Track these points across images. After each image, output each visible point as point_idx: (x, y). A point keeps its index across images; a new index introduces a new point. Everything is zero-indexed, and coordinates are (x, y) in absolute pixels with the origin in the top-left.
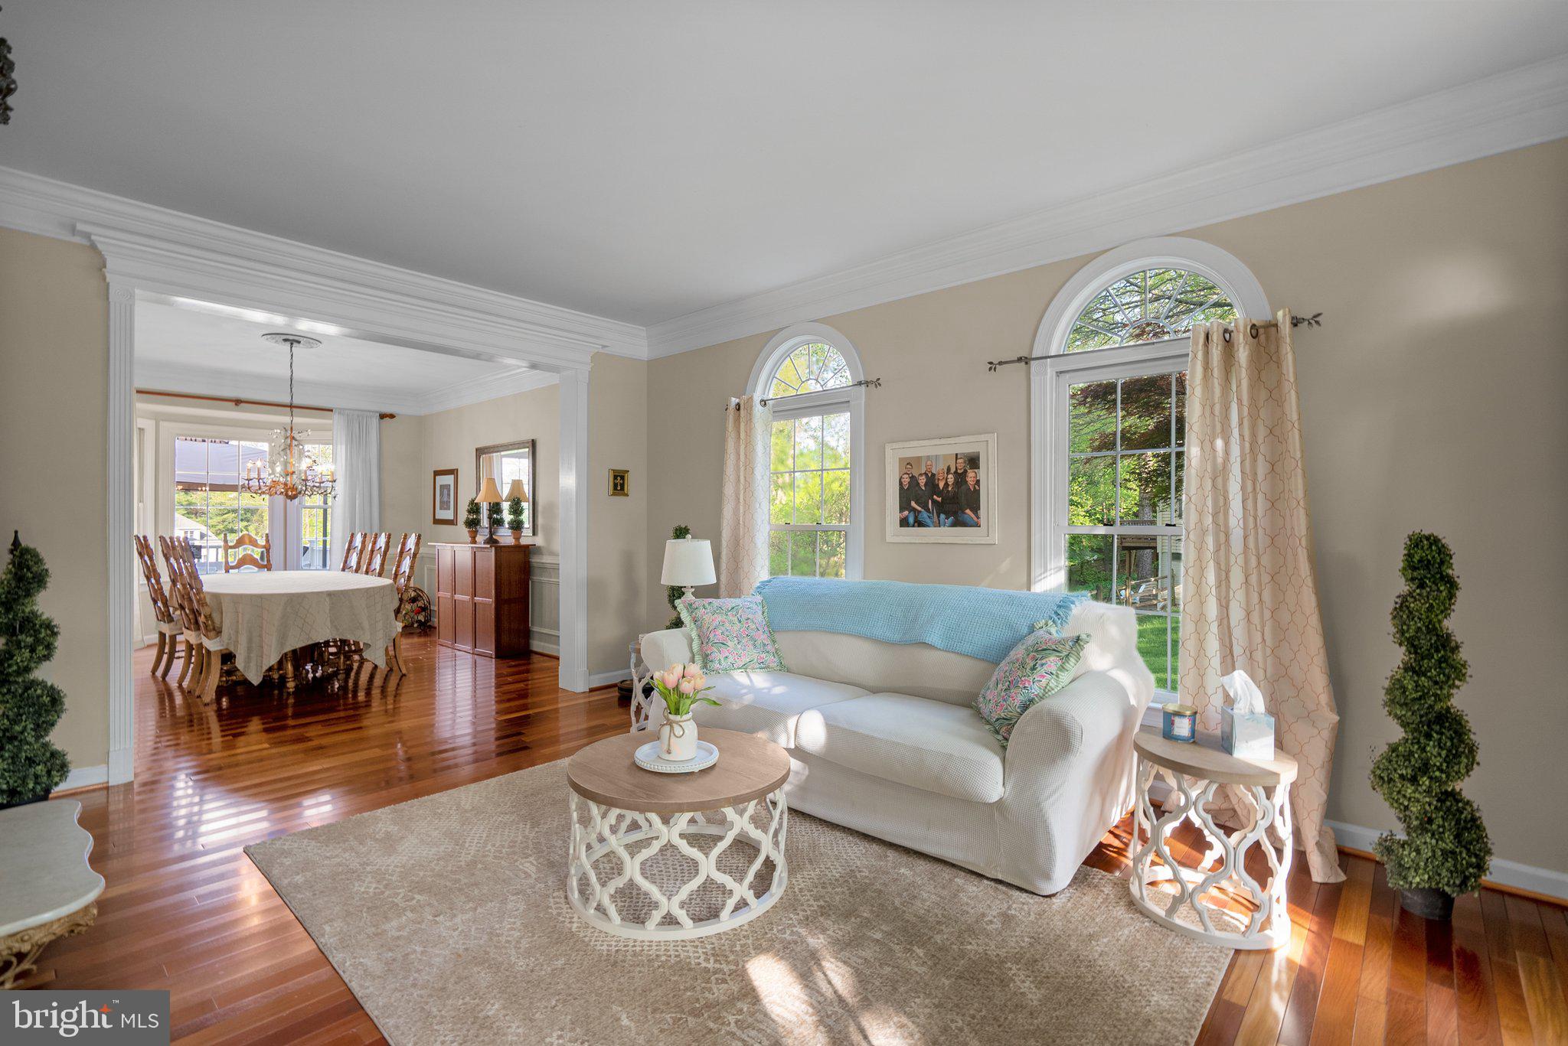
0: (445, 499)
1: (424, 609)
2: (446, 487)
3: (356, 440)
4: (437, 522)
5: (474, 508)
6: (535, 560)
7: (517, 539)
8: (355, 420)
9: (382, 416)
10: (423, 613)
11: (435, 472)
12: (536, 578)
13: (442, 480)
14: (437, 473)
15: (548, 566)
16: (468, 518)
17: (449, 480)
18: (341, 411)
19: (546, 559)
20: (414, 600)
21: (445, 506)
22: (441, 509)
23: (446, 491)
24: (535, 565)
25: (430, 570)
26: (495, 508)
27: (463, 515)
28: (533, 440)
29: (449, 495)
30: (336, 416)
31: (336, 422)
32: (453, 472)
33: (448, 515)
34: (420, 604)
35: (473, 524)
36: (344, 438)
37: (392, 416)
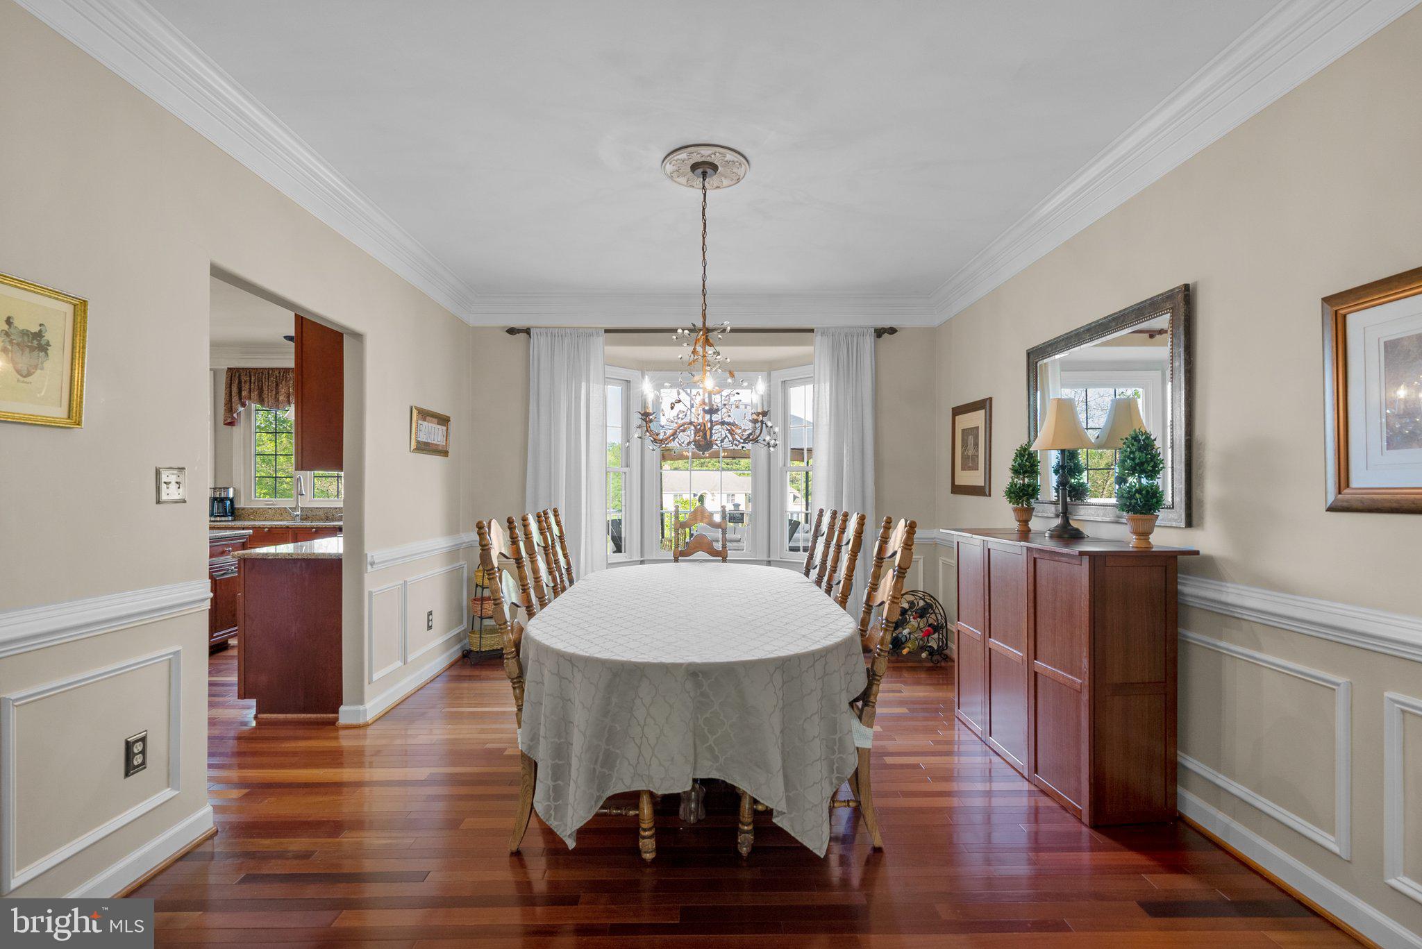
0: (970, 452)
1: (936, 628)
2: (972, 432)
3: (843, 372)
4: (957, 489)
5: (1026, 464)
6: (1193, 589)
7: (1144, 534)
8: (843, 342)
9: (880, 333)
10: (936, 636)
11: (954, 409)
12: (1195, 635)
13: (966, 421)
14: (958, 411)
15: (1239, 613)
16: (1013, 485)
17: (977, 419)
18: (824, 332)
19: (1236, 594)
20: (922, 613)
21: (970, 463)
22: (963, 469)
23: (971, 439)
24: (1192, 601)
25: (946, 565)
26: (1069, 466)
27: (1003, 477)
28: (1187, 287)
29: (976, 445)
30: (817, 338)
31: (816, 351)
32: (984, 405)
33: (974, 478)
34: (931, 619)
35: (1023, 495)
36: (828, 372)
37: (892, 331)
